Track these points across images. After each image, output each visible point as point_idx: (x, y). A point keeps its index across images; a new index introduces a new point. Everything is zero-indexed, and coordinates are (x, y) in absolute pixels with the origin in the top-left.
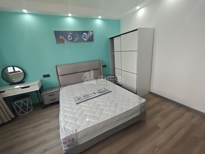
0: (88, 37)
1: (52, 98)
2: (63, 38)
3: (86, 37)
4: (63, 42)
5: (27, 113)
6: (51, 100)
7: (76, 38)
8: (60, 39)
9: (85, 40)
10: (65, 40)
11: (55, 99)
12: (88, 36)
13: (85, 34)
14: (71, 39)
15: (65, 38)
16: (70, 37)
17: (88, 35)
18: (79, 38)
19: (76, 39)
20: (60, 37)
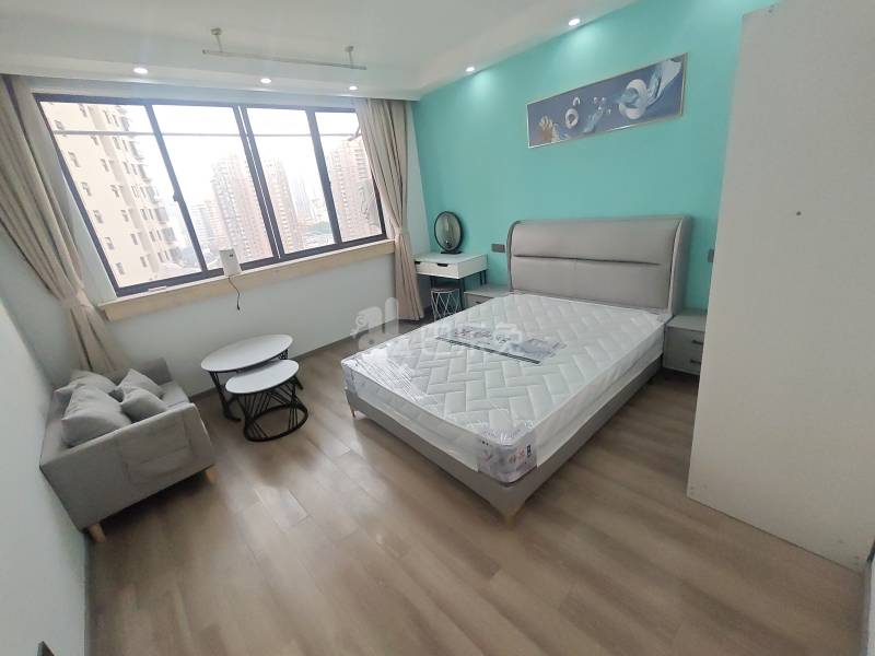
0: (651, 95)
2: (549, 123)
3: (637, 102)
4: (548, 138)
7: (594, 116)
8: (541, 130)
9: (632, 114)
10: (554, 129)
12: (648, 95)
13: (636, 84)
14: (575, 122)
15: (554, 123)
16: (571, 116)
17: (653, 88)
18: (604, 113)
20: (543, 122)
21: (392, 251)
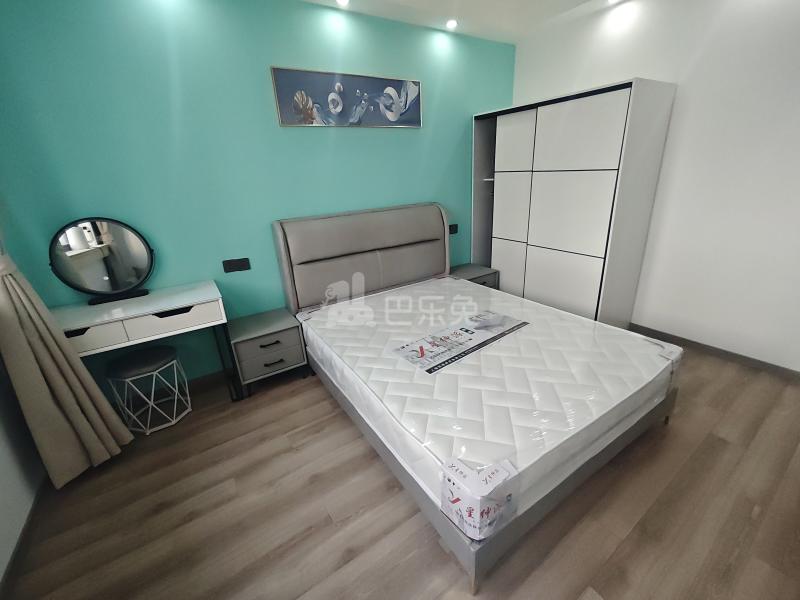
0: (402, 104)
1: (272, 355)
2: (308, 101)
3: (394, 106)
4: (308, 118)
5: (174, 422)
6: (266, 365)
7: (359, 108)
8: (296, 107)
9: (391, 116)
10: (315, 110)
11: (282, 361)
12: (400, 104)
13: (390, 90)
14: (339, 109)
15: (314, 103)
16: (333, 100)
17: (403, 99)
18: (368, 109)
19: (358, 112)
20: (298, 97)
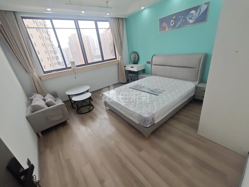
0: (197, 15)
3: (193, 18)
4: (165, 29)
8: (163, 27)
13: (193, 12)
15: (167, 25)
16: (172, 22)
18: (182, 21)
19: (179, 23)
20: (163, 24)
21: (118, 63)
